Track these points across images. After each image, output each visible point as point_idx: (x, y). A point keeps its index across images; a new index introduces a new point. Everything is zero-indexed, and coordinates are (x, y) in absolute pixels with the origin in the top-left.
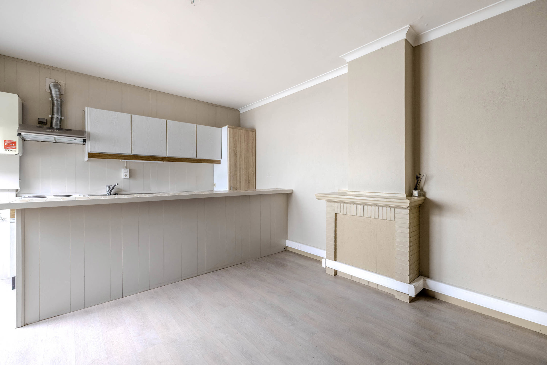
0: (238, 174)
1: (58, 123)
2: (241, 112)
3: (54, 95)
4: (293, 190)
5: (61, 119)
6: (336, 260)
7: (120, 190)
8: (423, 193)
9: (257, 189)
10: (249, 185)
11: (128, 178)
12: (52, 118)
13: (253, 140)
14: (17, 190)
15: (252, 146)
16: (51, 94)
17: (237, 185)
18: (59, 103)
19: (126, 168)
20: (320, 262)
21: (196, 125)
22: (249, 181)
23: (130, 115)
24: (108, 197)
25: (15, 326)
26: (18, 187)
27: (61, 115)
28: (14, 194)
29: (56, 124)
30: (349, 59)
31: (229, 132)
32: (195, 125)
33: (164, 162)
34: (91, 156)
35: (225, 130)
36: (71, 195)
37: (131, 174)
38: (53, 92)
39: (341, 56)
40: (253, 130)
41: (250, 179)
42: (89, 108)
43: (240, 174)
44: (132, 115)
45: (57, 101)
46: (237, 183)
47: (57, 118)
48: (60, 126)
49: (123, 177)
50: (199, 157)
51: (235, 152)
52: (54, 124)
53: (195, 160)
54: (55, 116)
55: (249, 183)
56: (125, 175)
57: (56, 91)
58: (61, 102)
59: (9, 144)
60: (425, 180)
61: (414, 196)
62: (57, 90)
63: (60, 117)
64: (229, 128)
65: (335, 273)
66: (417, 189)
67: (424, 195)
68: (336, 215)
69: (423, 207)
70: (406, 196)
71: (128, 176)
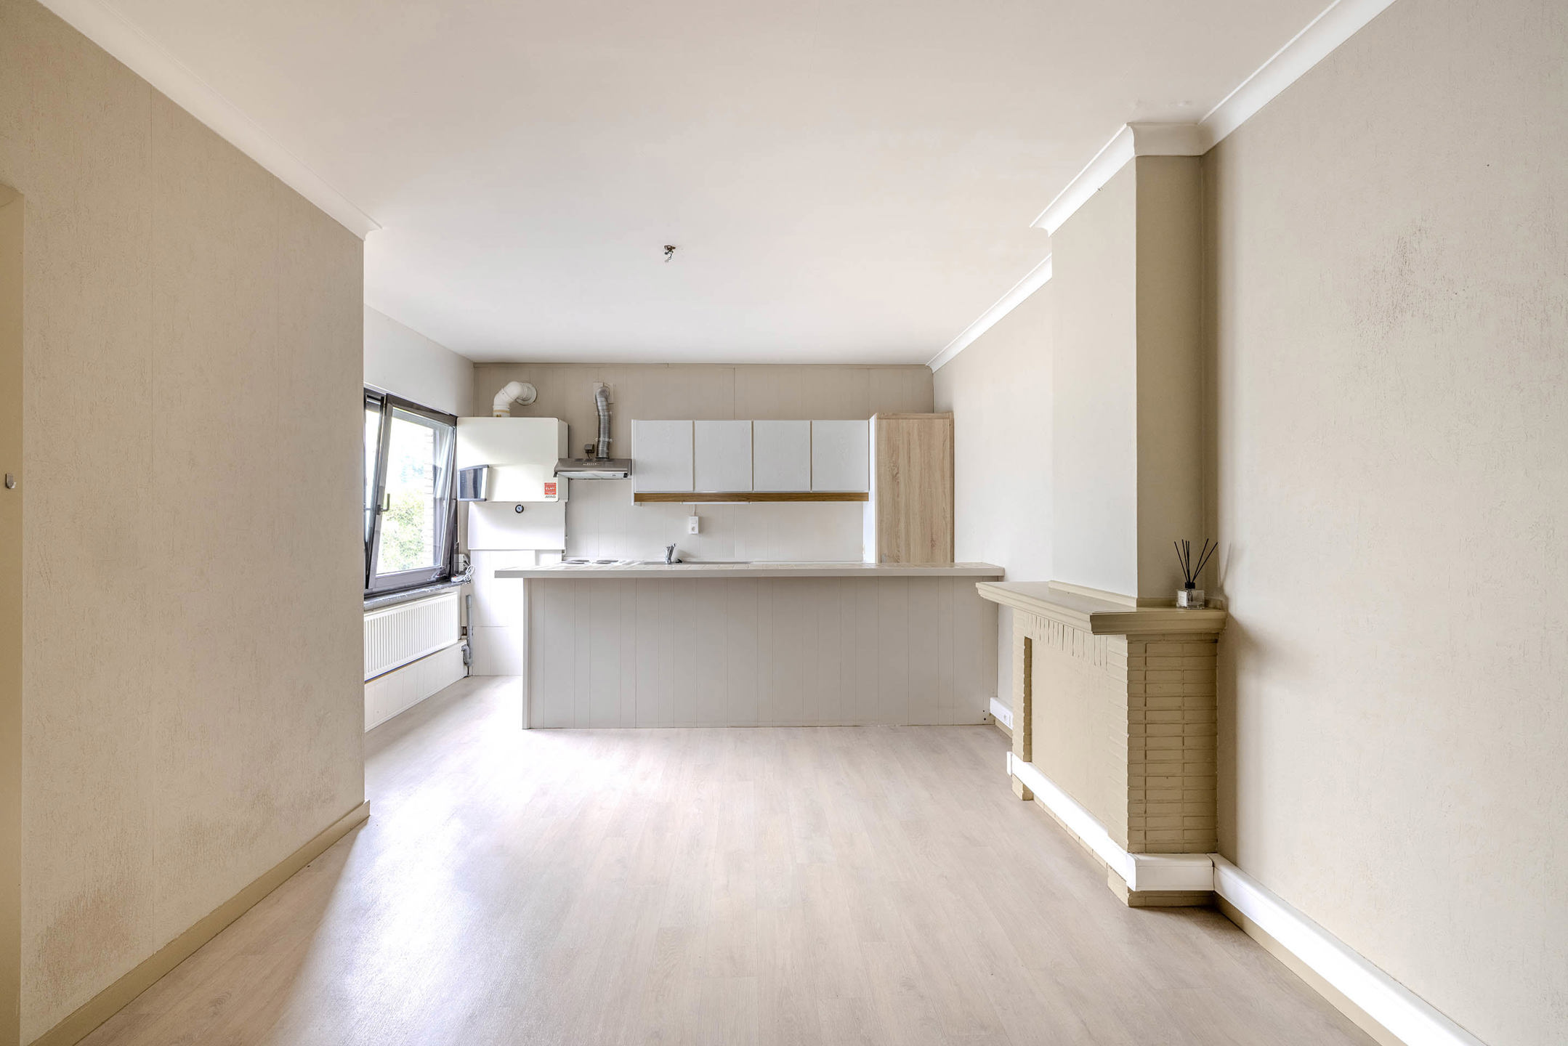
0: (902, 525)
1: (605, 449)
2: (934, 369)
3: (600, 408)
4: (1004, 569)
5: (609, 443)
6: (1032, 764)
7: (685, 554)
8: (1224, 601)
9: (956, 561)
10: (932, 553)
12: (599, 441)
13: (946, 442)
14: (563, 552)
15: (941, 456)
16: (597, 406)
17: (899, 551)
18: (606, 418)
19: (695, 515)
20: (1005, 748)
21: (811, 423)
22: (932, 540)
23: (691, 421)
24: (667, 567)
25: (521, 726)
26: (564, 548)
27: (609, 438)
28: (560, 556)
29: (603, 450)
30: (1052, 223)
31: (880, 431)
32: (809, 422)
34: (639, 498)
35: (873, 420)
36: (588, 561)
37: (702, 527)
38: (599, 404)
39: (1033, 223)
40: (948, 417)
41: (934, 536)
42: (635, 421)
43: (908, 524)
44: (696, 421)
45: (604, 416)
46: (898, 546)
47: (604, 442)
48: (608, 453)
49: (690, 532)
50: (818, 489)
51: (895, 473)
52: (600, 452)
54: (601, 439)
55: (933, 546)
56: (693, 529)
57: (602, 401)
58: (609, 416)
59: (549, 489)
60: (1228, 560)
61: (1181, 607)
62: (603, 399)
63: (607, 440)
64: (879, 418)
65: (1028, 796)
66: (1190, 586)
67: (1223, 607)
68: (1028, 642)
69: (1216, 641)
70: (1140, 603)
71: (696, 531)
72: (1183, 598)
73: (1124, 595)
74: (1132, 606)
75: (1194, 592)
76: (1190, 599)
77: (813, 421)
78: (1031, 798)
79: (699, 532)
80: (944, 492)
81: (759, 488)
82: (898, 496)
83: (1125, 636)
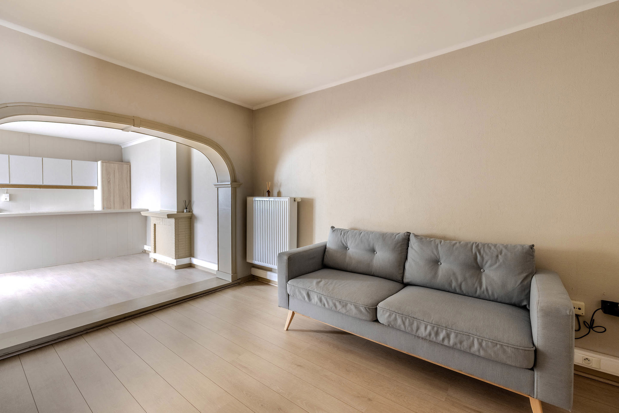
0: (112, 197)
2: (123, 147)
6: (156, 253)
9: (132, 208)
11: (9, 200)
13: (128, 171)
17: (111, 206)
19: (7, 193)
20: (149, 254)
21: (72, 161)
23: (8, 155)
31: (102, 166)
32: (71, 160)
33: (41, 189)
35: (99, 163)
37: (11, 198)
40: (128, 163)
43: (114, 197)
44: (10, 156)
46: (110, 204)
49: (4, 200)
50: (74, 185)
51: (109, 181)
53: (71, 187)
55: (123, 204)
56: (6, 199)
60: (193, 204)
61: (185, 212)
64: (102, 162)
65: (155, 261)
66: (186, 208)
67: (192, 212)
68: (155, 225)
69: (191, 218)
70: (177, 212)
71: (8, 200)
72: (185, 210)
73: (174, 210)
74: (176, 213)
75: (187, 210)
76: (187, 211)
77: (72, 160)
78: (156, 261)
79: (10, 200)
80: (127, 188)
81: (46, 183)
82: (110, 188)
83: (174, 218)
